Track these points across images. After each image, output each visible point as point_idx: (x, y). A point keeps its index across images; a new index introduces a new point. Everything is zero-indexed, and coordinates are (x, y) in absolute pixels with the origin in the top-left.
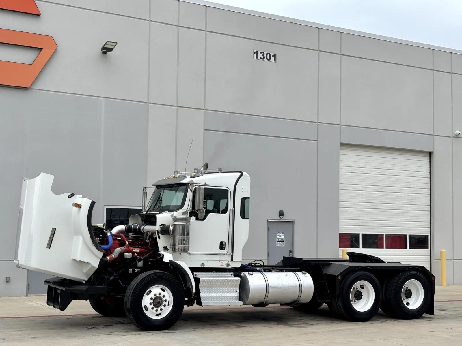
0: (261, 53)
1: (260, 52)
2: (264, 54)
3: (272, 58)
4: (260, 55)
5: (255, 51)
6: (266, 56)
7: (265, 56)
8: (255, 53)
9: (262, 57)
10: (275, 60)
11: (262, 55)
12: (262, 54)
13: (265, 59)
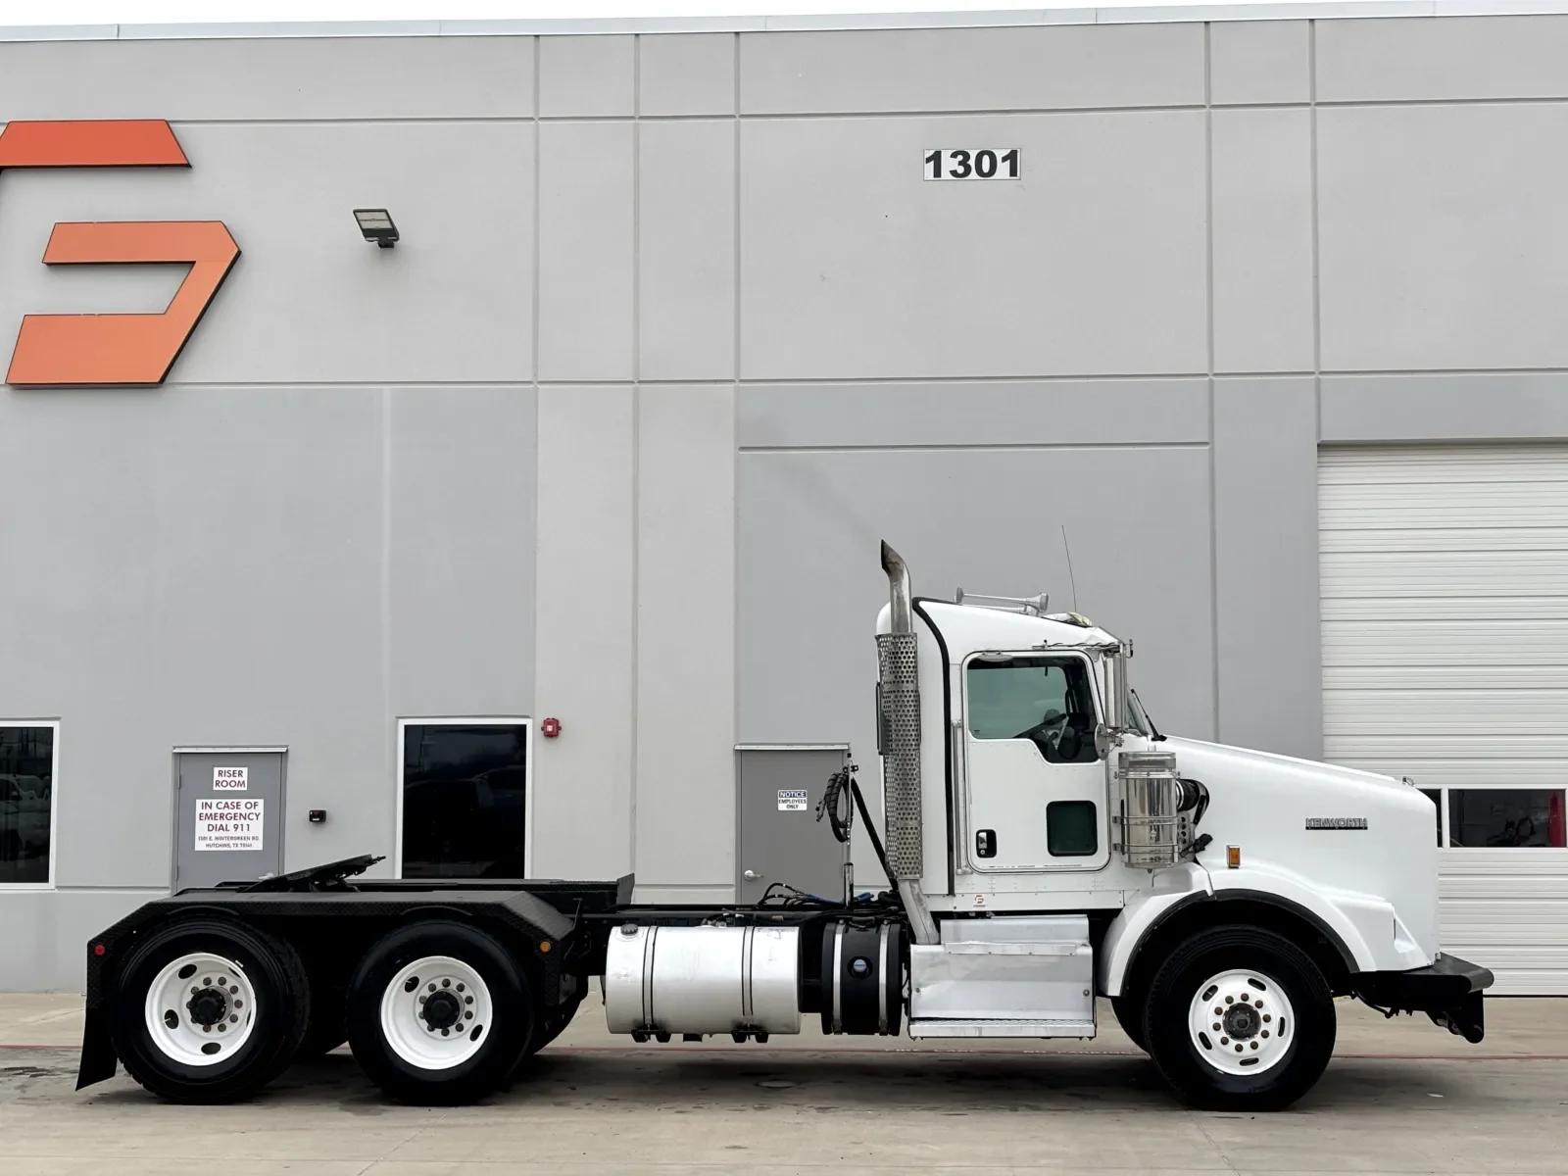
0: (954, 155)
1: (951, 152)
2: (967, 156)
3: (1003, 168)
4: (949, 164)
5: (931, 153)
6: (976, 165)
7: (972, 162)
8: (928, 160)
9: (961, 170)
10: (1013, 173)
11: (960, 163)
12: (960, 158)
13: (973, 174)
